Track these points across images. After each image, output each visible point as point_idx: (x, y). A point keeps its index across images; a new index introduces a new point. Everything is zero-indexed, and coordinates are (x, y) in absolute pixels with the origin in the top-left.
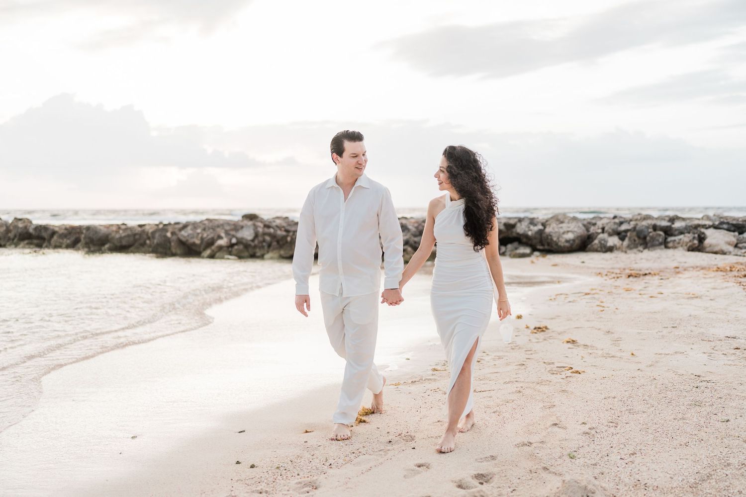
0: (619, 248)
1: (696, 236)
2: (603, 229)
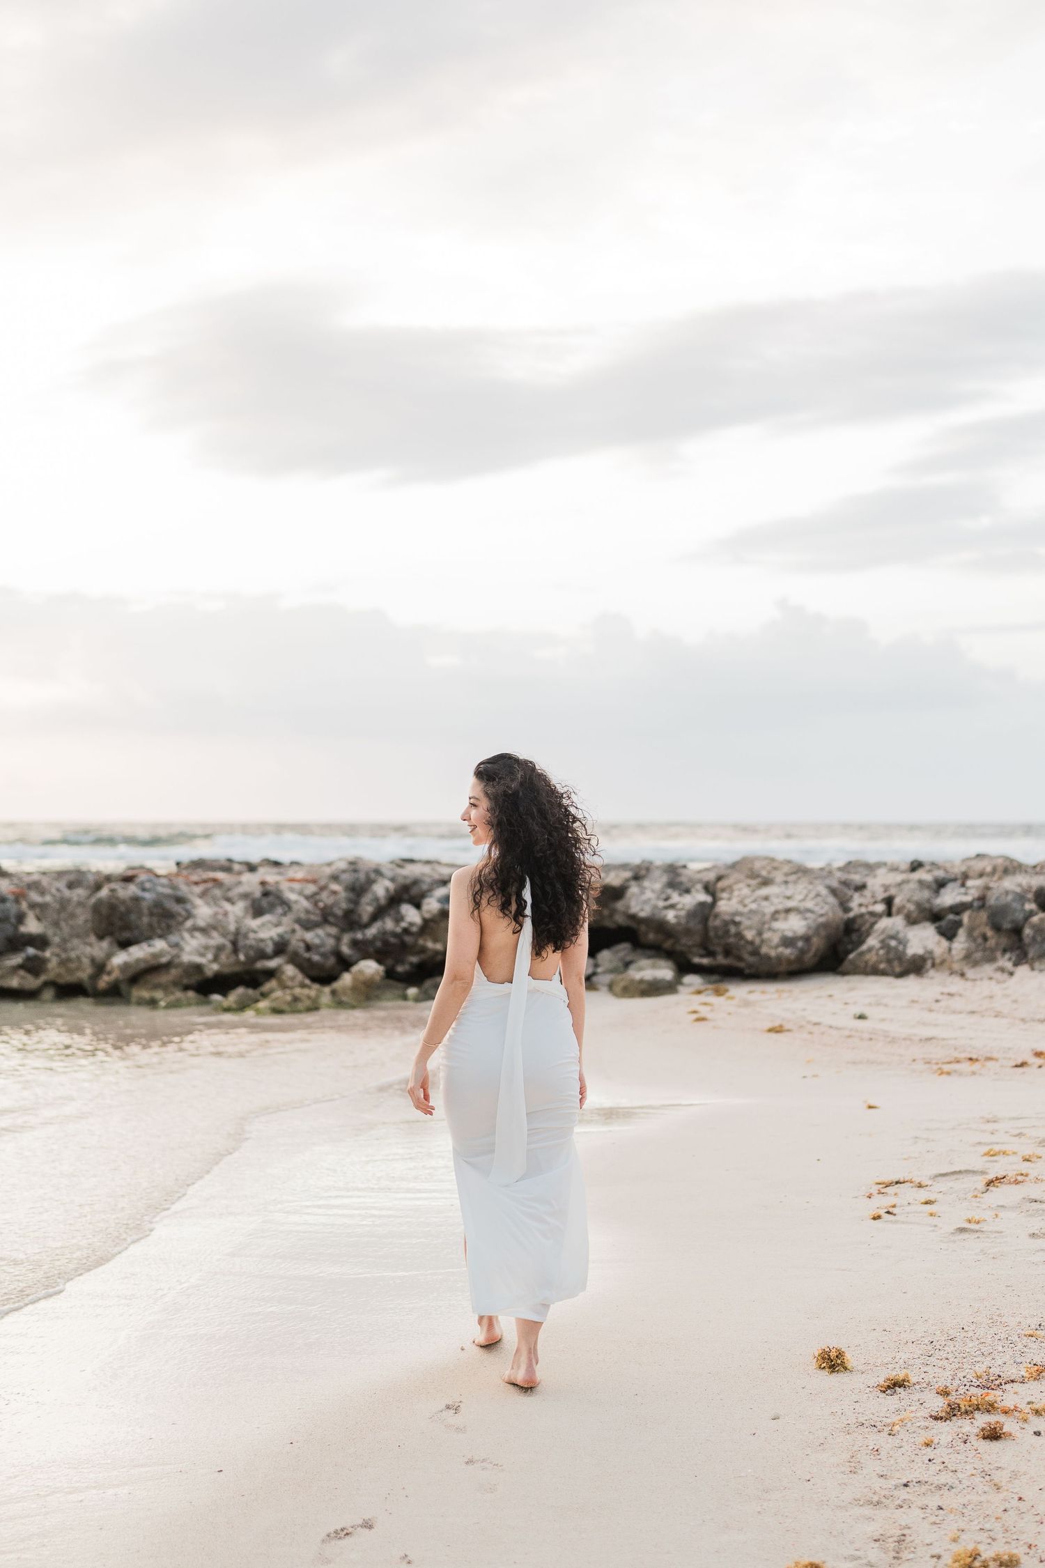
0: (943, 962)
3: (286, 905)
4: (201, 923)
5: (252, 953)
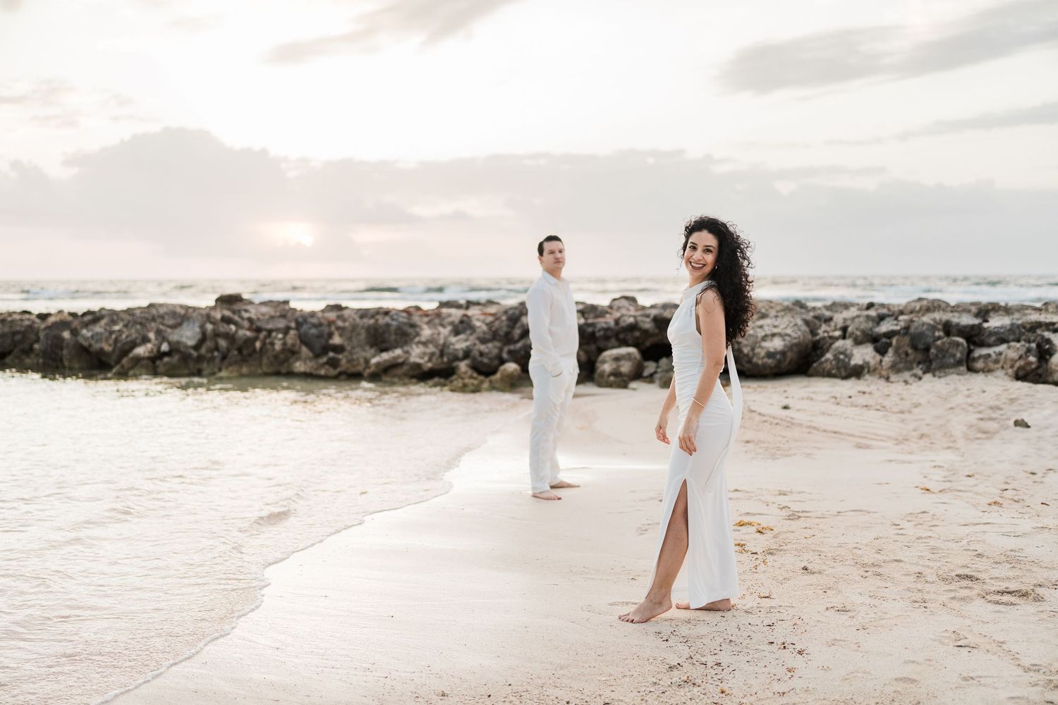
0: (875, 370)
1: (1034, 345)
2: (844, 329)
3: (473, 329)
4: (423, 339)
5: (451, 357)
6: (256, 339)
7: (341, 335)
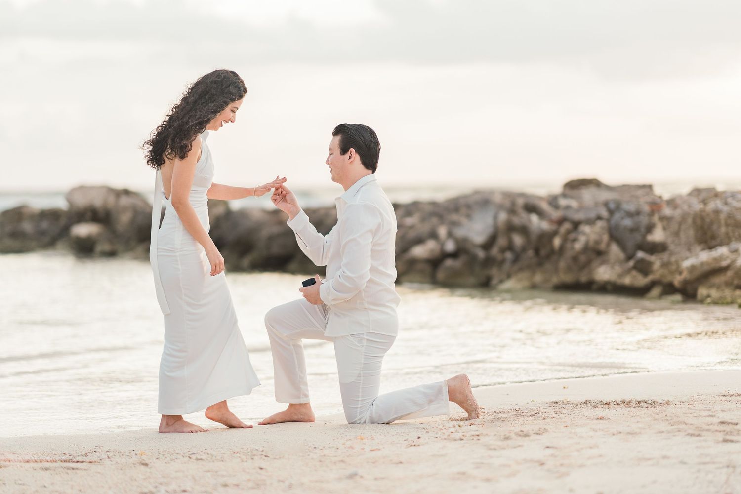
6: (555, 233)
7: (664, 229)
